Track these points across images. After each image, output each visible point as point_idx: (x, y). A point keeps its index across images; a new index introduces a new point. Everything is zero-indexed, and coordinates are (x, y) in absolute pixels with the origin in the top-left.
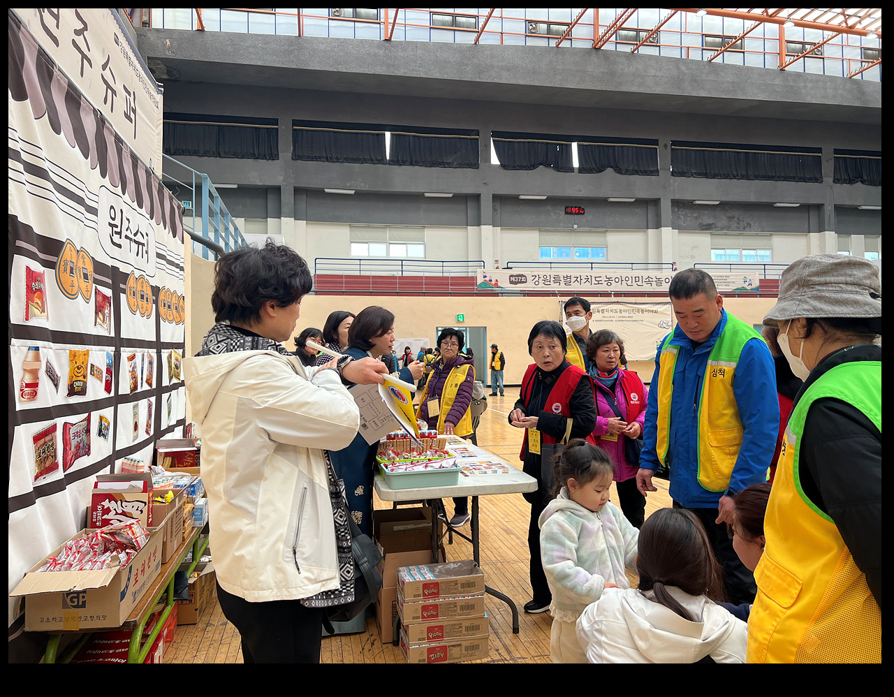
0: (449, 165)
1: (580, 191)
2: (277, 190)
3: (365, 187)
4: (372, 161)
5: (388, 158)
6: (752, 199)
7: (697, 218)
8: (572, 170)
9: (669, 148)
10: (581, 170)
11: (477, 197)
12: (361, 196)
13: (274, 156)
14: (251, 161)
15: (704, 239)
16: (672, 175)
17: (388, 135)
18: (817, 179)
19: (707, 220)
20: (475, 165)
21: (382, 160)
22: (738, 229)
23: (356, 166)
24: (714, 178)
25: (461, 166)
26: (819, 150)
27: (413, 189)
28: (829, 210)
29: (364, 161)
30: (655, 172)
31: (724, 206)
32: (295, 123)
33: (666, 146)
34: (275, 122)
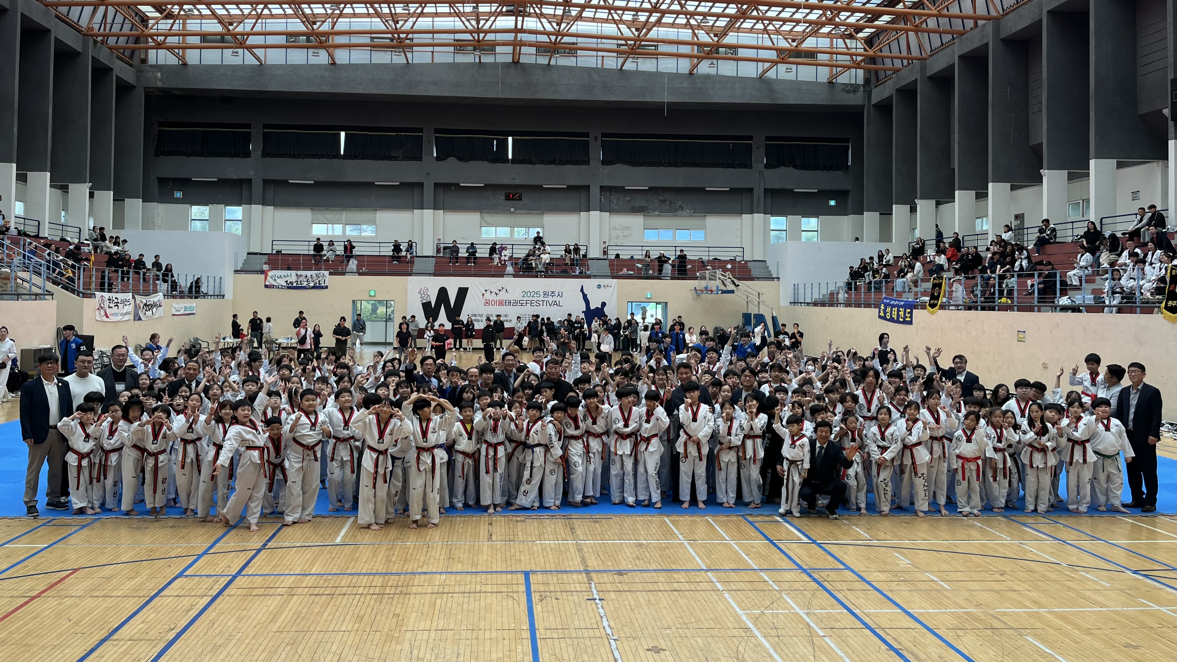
0: (395, 158)
1: (514, 179)
2: (249, 181)
3: (321, 178)
4: (328, 156)
5: (342, 153)
6: (680, 185)
7: (629, 201)
8: (507, 160)
9: (599, 140)
10: (514, 161)
11: (421, 185)
12: (318, 184)
13: (247, 154)
14: (228, 159)
15: (636, 221)
16: (603, 164)
17: (343, 134)
18: (747, 165)
19: (639, 202)
20: (420, 159)
21: (337, 155)
22: (670, 211)
23: (315, 161)
24: (641, 166)
25: (406, 158)
26: (750, 138)
27: (363, 180)
28: (759, 193)
29: (322, 156)
30: (587, 162)
31: (653, 190)
32: (265, 126)
33: (596, 138)
34: (248, 126)
